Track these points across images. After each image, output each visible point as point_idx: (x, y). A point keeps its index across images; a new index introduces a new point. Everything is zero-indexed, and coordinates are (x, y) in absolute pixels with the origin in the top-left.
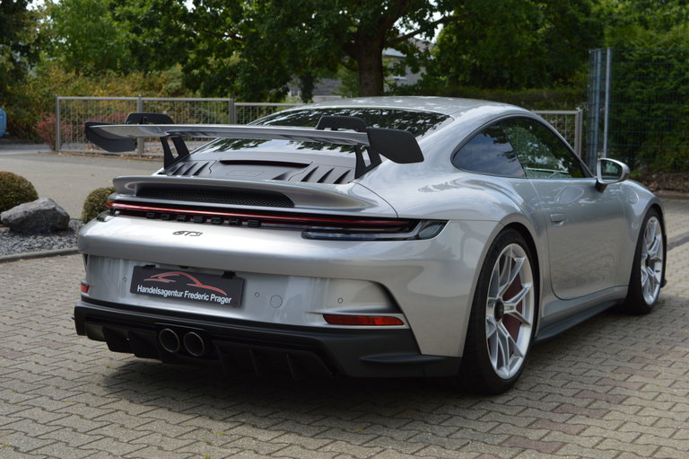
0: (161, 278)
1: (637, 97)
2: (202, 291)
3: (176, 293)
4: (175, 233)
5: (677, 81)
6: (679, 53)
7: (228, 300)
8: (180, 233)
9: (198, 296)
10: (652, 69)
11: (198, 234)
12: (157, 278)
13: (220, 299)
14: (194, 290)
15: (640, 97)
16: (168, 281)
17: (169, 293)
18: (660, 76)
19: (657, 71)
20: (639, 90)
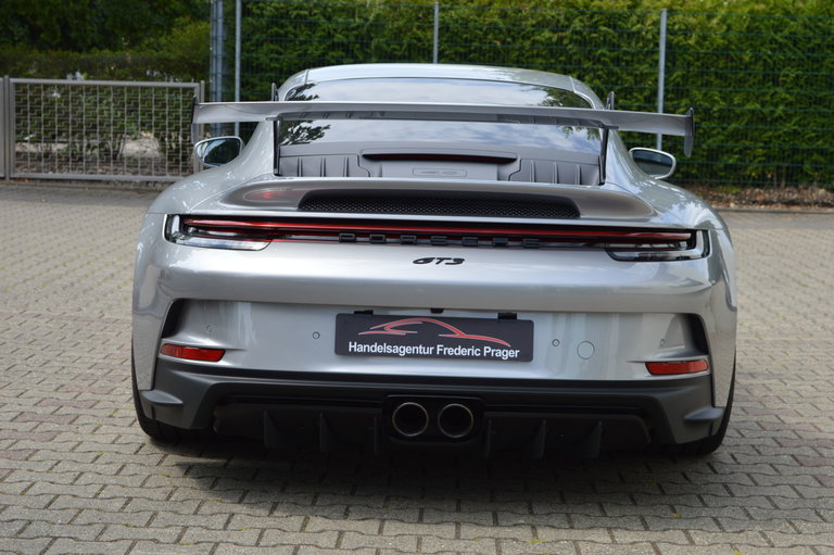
0: (389, 329)
1: (273, 65)
2: (466, 344)
3: (420, 349)
4: (416, 262)
5: (324, 46)
6: (325, 8)
7: (515, 353)
8: (427, 261)
9: (462, 351)
10: (290, 29)
11: (459, 261)
12: (382, 329)
13: (500, 353)
14: (453, 343)
15: (277, 65)
16: (403, 333)
17: (407, 350)
18: (302, 38)
19: (298, 31)
20: (276, 56)
